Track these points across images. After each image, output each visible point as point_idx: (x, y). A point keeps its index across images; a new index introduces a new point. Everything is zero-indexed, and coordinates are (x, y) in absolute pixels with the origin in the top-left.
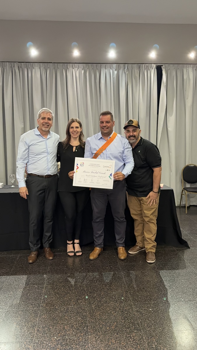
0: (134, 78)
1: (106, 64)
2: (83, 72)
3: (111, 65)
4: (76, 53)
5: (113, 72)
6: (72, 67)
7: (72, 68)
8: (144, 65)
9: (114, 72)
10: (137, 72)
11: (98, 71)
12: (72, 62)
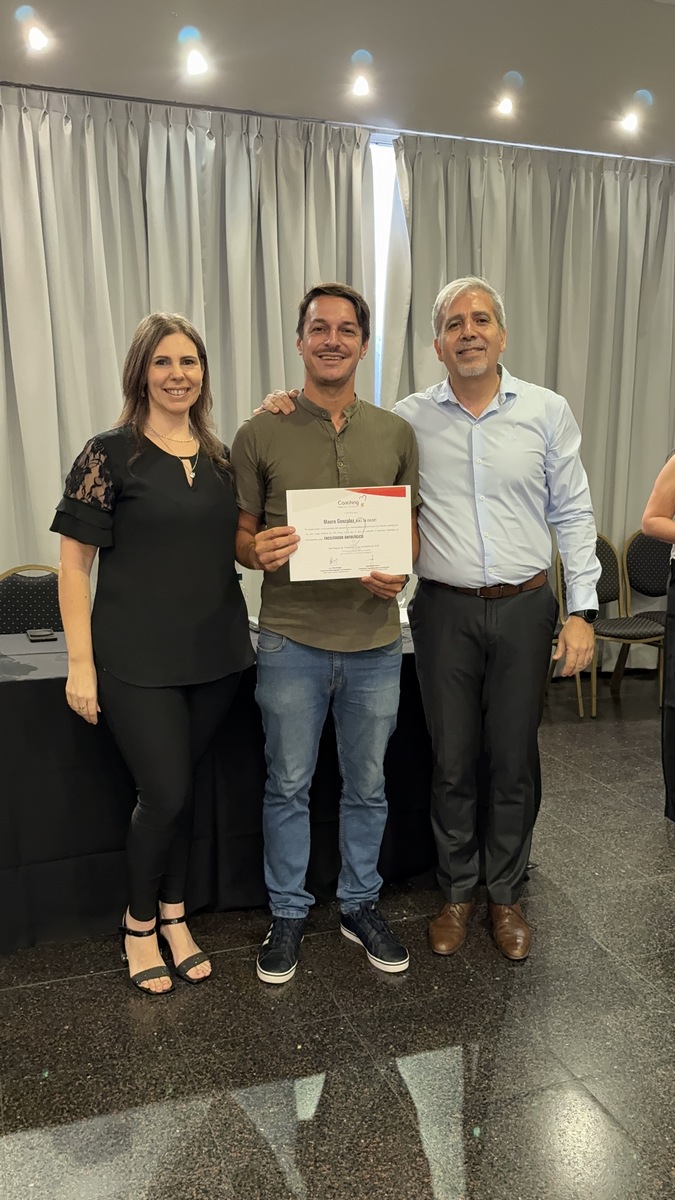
0: (287, 179)
1: (168, 107)
2: (68, 129)
3: (190, 111)
4: (38, 40)
5: (199, 146)
6: (16, 101)
7: (17, 111)
8: (323, 126)
9: (204, 143)
10: (297, 152)
11: (134, 134)
12: (17, 82)
